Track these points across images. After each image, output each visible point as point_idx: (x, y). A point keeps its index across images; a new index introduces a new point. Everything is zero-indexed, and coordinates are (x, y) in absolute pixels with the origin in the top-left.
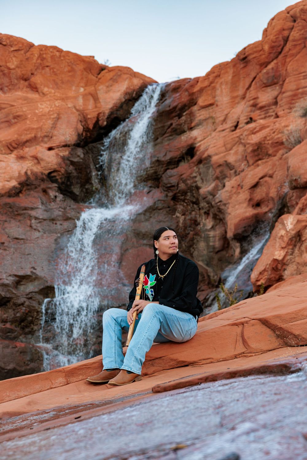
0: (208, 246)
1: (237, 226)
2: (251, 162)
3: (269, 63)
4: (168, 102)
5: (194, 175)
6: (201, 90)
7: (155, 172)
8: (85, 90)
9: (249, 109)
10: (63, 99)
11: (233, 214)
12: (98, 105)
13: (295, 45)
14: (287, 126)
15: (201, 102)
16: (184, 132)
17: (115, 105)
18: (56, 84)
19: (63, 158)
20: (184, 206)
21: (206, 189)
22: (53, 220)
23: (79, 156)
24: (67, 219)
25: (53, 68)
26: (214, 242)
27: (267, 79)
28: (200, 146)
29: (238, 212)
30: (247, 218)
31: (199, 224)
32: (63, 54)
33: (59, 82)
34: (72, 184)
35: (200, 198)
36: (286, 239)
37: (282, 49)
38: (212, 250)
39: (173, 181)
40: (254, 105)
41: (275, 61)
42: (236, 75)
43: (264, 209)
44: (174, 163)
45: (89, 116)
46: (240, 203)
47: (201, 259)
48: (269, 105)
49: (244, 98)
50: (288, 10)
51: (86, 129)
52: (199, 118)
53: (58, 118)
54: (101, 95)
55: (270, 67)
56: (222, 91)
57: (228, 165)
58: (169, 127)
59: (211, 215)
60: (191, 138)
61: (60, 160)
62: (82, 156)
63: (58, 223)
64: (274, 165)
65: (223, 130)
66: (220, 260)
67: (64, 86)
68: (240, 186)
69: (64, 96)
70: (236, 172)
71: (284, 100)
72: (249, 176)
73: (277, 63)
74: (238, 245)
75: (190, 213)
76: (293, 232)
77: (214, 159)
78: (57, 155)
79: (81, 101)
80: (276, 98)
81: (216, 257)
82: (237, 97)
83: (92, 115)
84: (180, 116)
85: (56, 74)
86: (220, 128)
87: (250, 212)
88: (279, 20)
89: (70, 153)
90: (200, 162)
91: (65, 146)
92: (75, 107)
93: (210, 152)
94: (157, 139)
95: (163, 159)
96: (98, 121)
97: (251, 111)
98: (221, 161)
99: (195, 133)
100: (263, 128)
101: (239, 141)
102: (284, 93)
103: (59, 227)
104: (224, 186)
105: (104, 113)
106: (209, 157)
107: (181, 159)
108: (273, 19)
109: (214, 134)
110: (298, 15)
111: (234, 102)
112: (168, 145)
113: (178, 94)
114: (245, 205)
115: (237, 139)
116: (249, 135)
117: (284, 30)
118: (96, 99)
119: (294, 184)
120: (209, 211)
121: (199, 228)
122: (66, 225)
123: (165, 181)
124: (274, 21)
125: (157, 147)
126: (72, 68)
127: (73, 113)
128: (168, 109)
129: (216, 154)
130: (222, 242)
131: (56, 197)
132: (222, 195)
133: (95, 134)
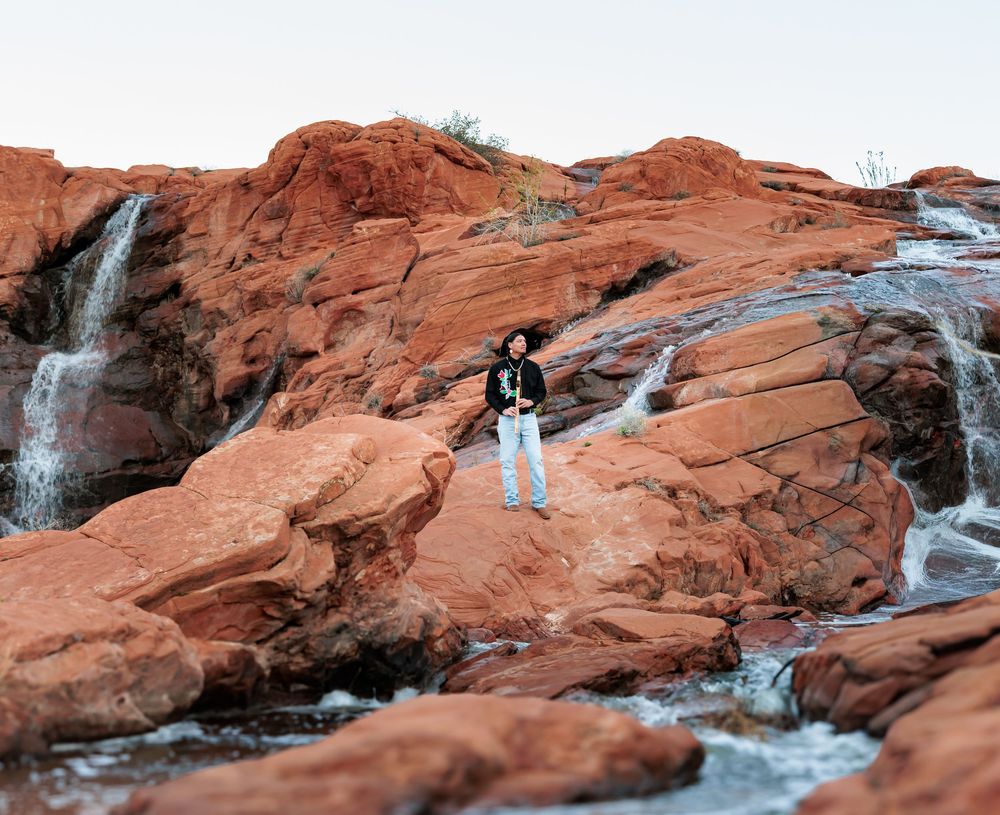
0: (190, 405)
1: (227, 386)
2: (247, 312)
3: (275, 193)
4: (150, 224)
5: (179, 320)
6: (192, 215)
7: (130, 312)
8: (46, 203)
9: (249, 243)
10: (19, 215)
11: (223, 371)
12: (61, 223)
13: (306, 177)
14: (290, 275)
15: (191, 229)
16: (169, 263)
17: (83, 223)
18: (11, 194)
19: (17, 289)
20: (164, 355)
21: (193, 337)
22: (6, 368)
23: (36, 287)
24: (23, 367)
25: (8, 175)
26: (198, 400)
27: (272, 211)
28: (187, 283)
29: (229, 369)
30: (240, 378)
31: (181, 377)
32: (22, 157)
33: (15, 192)
34: (25, 321)
35: (185, 348)
36: (278, 417)
37: (291, 178)
38: (194, 409)
39: (153, 324)
40: (255, 240)
41: (282, 191)
42: (235, 202)
43: (259, 367)
44: (153, 301)
45: (50, 237)
46: (232, 359)
47: (180, 420)
48: (272, 241)
49: (242, 229)
50: (300, 133)
51: (46, 252)
52: (187, 249)
53: (13, 239)
54: (66, 210)
55: (275, 197)
56: (217, 220)
57: (220, 312)
58: (150, 256)
59: (196, 368)
60: (177, 272)
61: (13, 292)
62: (40, 286)
63: (12, 372)
64: (273, 319)
65: (216, 266)
66: (203, 421)
67: (20, 197)
68: (233, 339)
69: (21, 210)
70: (229, 321)
71: (290, 237)
72: (245, 328)
73: (284, 194)
74: (227, 407)
75: (171, 364)
76: (285, 411)
77: (205, 304)
78: (10, 284)
79: (41, 216)
80: (281, 234)
81: (199, 418)
82: (235, 227)
83: (54, 236)
84: (164, 244)
85: (11, 183)
86: (213, 263)
87: (243, 370)
88: (288, 145)
89: (25, 282)
90: (187, 305)
91: (20, 274)
92: (33, 224)
93: (200, 294)
94: (134, 269)
95: (141, 296)
96: (61, 241)
97: (251, 246)
98: (213, 308)
99: (182, 266)
100: (263, 273)
101: (235, 286)
102: (290, 230)
103: (13, 377)
104: (214, 336)
105: (69, 233)
106: (199, 300)
107: (164, 296)
108: (282, 141)
109: (205, 270)
110: (311, 142)
111: (231, 233)
112: (148, 277)
113: (163, 217)
114: (238, 361)
115: (233, 283)
116: (247, 280)
117: (294, 157)
118: (60, 215)
119: (292, 352)
120: (194, 362)
121: (180, 382)
122: (22, 375)
123: (143, 324)
124: (283, 145)
125: (134, 279)
126: (31, 174)
127: (31, 232)
128: (150, 234)
129: (207, 299)
130: (207, 400)
131: (7, 338)
132: (211, 347)
133: (56, 257)
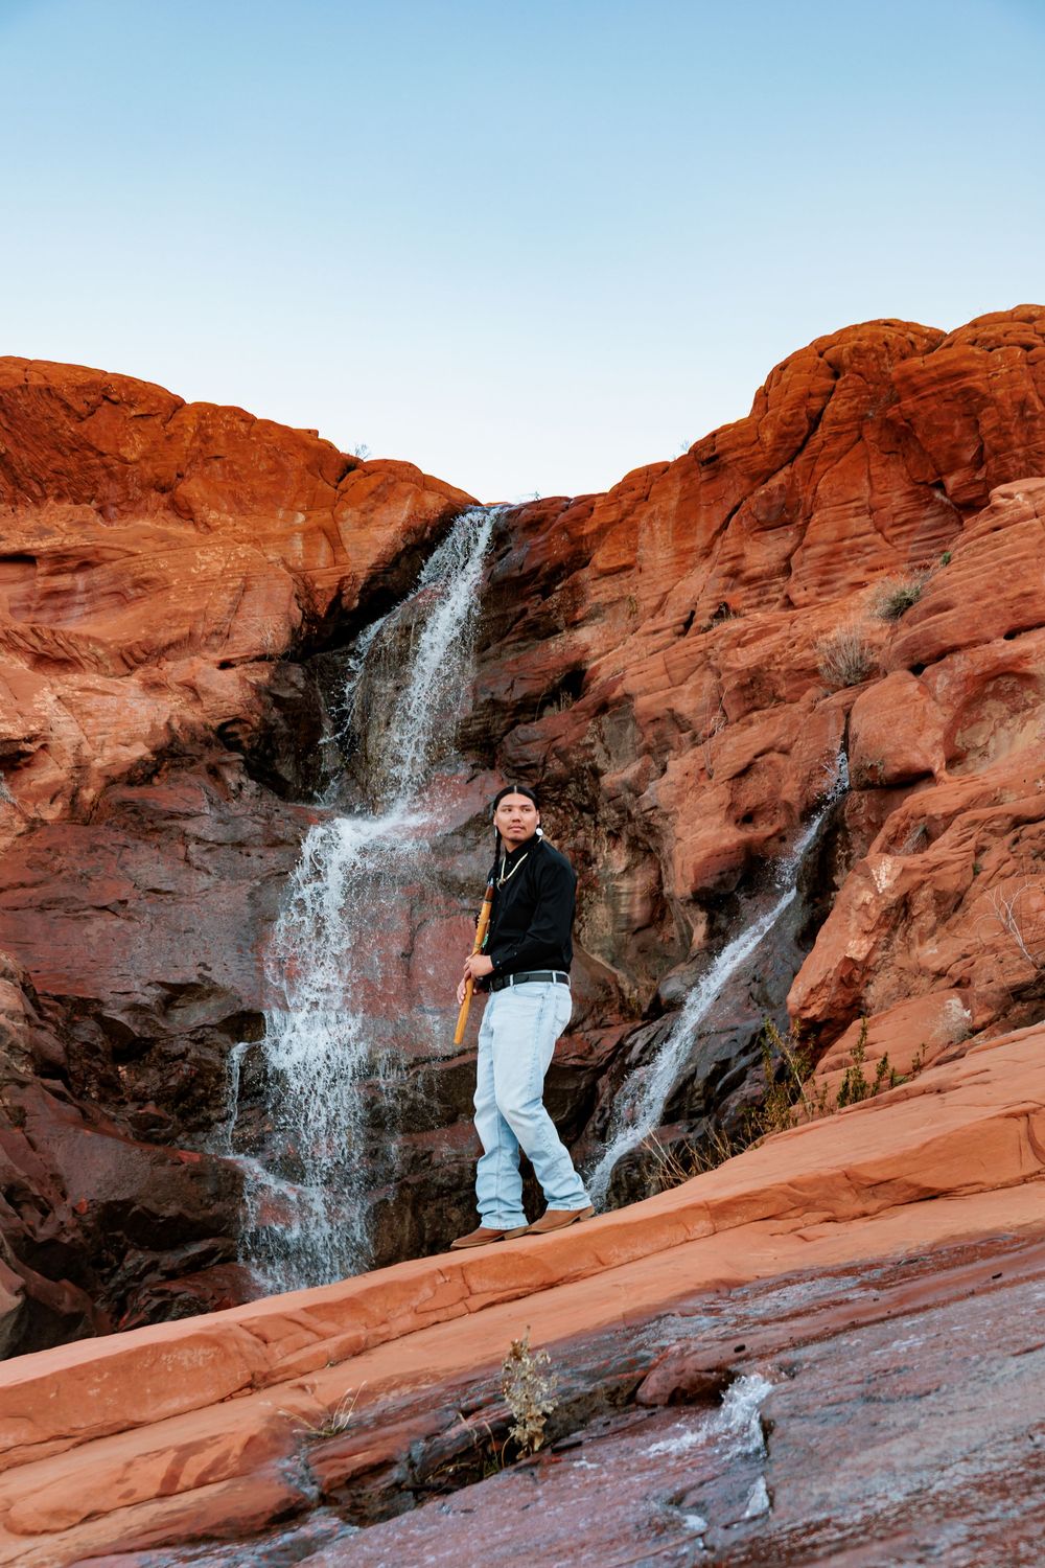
0: (616, 915)
1: (701, 870)
2: (733, 714)
3: (773, 473)
4: (516, 555)
5: (588, 739)
6: (602, 531)
7: (486, 730)
8: (308, 519)
9: (721, 582)
10: (255, 541)
11: (688, 839)
12: (341, 558)
13: (838, 434)
14: (828, 631)
15: (600, 559)
16: (557, 631)
17: (382, 559)
18: (239, 502)
19: (257, 689)
20: (557, 816)
21: (617, 774)
22: (241, 844)
23: (293, 685)
24: (277, 843)
25: (231, 463)
26: (631, 905)
27: (768, 512)
28: (598, 667)
29: (702, 835)
30: (726, 851)
31: (595, 861)
32: (255, 427)
33: (246, 498)
34: (275, 754)
35: (601, 799)
36: (874, 912)
37: (805, 441)
38: (623, 926)
39: (534, 753)
40: (734, 574)
41: (787, 470)
42: (687, 498)
43: (762, 830)
44: (530, 708)
45: (318, 586)
46: (706, 814)
47: (597, 947)
48: (770, 575)
49: (707, 553)
50: (821, 347)
51: (310, 617)
52: (596, 599)
53: (245, 590)
54: (348, 531)
55: (775, 482)
56: (652, 535)
57: (676, 720)
58: (518, 619)
59: (625, 839)
60: (575, 647)
61: (249, 694)
62: (301, 684)
63: (254, 852)
64: (794, 724)
65: (656, 632)
66: (642, 950)
67: (256, 508)
68: (706, 773)
69: (258, 533)
70: (694, 737)
71: (808, 565)
72: (729, 749)
73: (792, 475)
74: (702, 915)
75: (574, 834)
76: (894, 897)
77: (642, 703)
78: (243, 680)
79: (298, 545)
80: (788, 558)
81: (634, 943)
82: (691, 550)
83: (325, 583)
84: (546, 592)
85: (237, 478)
86: (648, 625)
87: (732, 836)
88: (799, 372)
89: (272, 676)
90: (603, 708)
91: (260, 659)
92: (284, 561)
93: (630, 684)
94: (488, 646)
95: (506, 698)
96: (339, 595)
97: (725, 588)
98: (660, 710)
99: (584, 635)
100: (764, 632)
101: (705, 662)
102: (808, 547)
103: (256, 863)
104: (664, 770)
105: (355, 578)
106: (628, 697)
107: (552, 697)
108: (782, 367)
109: (632, 640)
110: (846, 361)
111: (683, 562)
112: (516, 662)
113: (542, 538)
114: (719, 819)
115: (699, 657)
116: (729, 647)
117: (811, 395)
118: (336, 543)
119: (867, 776)
120: (619, 829)
121: (595, 869)
122: (274, 858)
123: (512, 754)
124: (787, 371)
125: (487, 667)
126: (276, 462)
127: (278, 577)
128: (517, 573)
129: (647, 692)
130: (648, 907)
131: (240, 786)
132: (658, 792)
133: (331, 628)
